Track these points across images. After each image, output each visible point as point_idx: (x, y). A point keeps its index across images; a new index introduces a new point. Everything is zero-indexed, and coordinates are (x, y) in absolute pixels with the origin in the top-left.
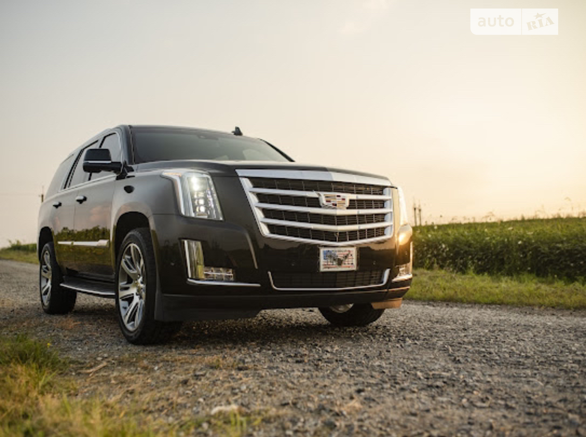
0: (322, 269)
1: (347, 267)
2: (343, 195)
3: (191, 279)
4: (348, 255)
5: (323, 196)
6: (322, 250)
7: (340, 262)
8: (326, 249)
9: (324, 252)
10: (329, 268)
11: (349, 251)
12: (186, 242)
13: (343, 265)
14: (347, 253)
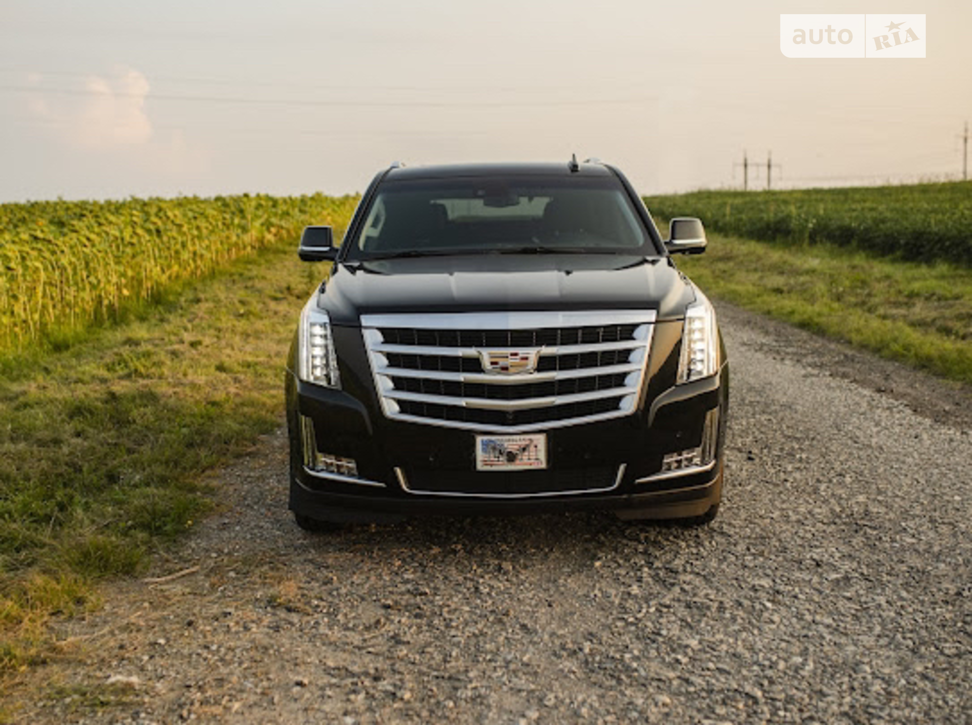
0: (480, 467)
1: (526, 464)
2: (522, 351)
3: (306, 466)
4: (528, 446)
5: (486, 355)
6: (479, 439)
7: (511, 457)
8: (486, 438)
9: (482, 441)
10: (491, 465)
11: (531, 440)
13: (517, 462)
14: (527, 443)
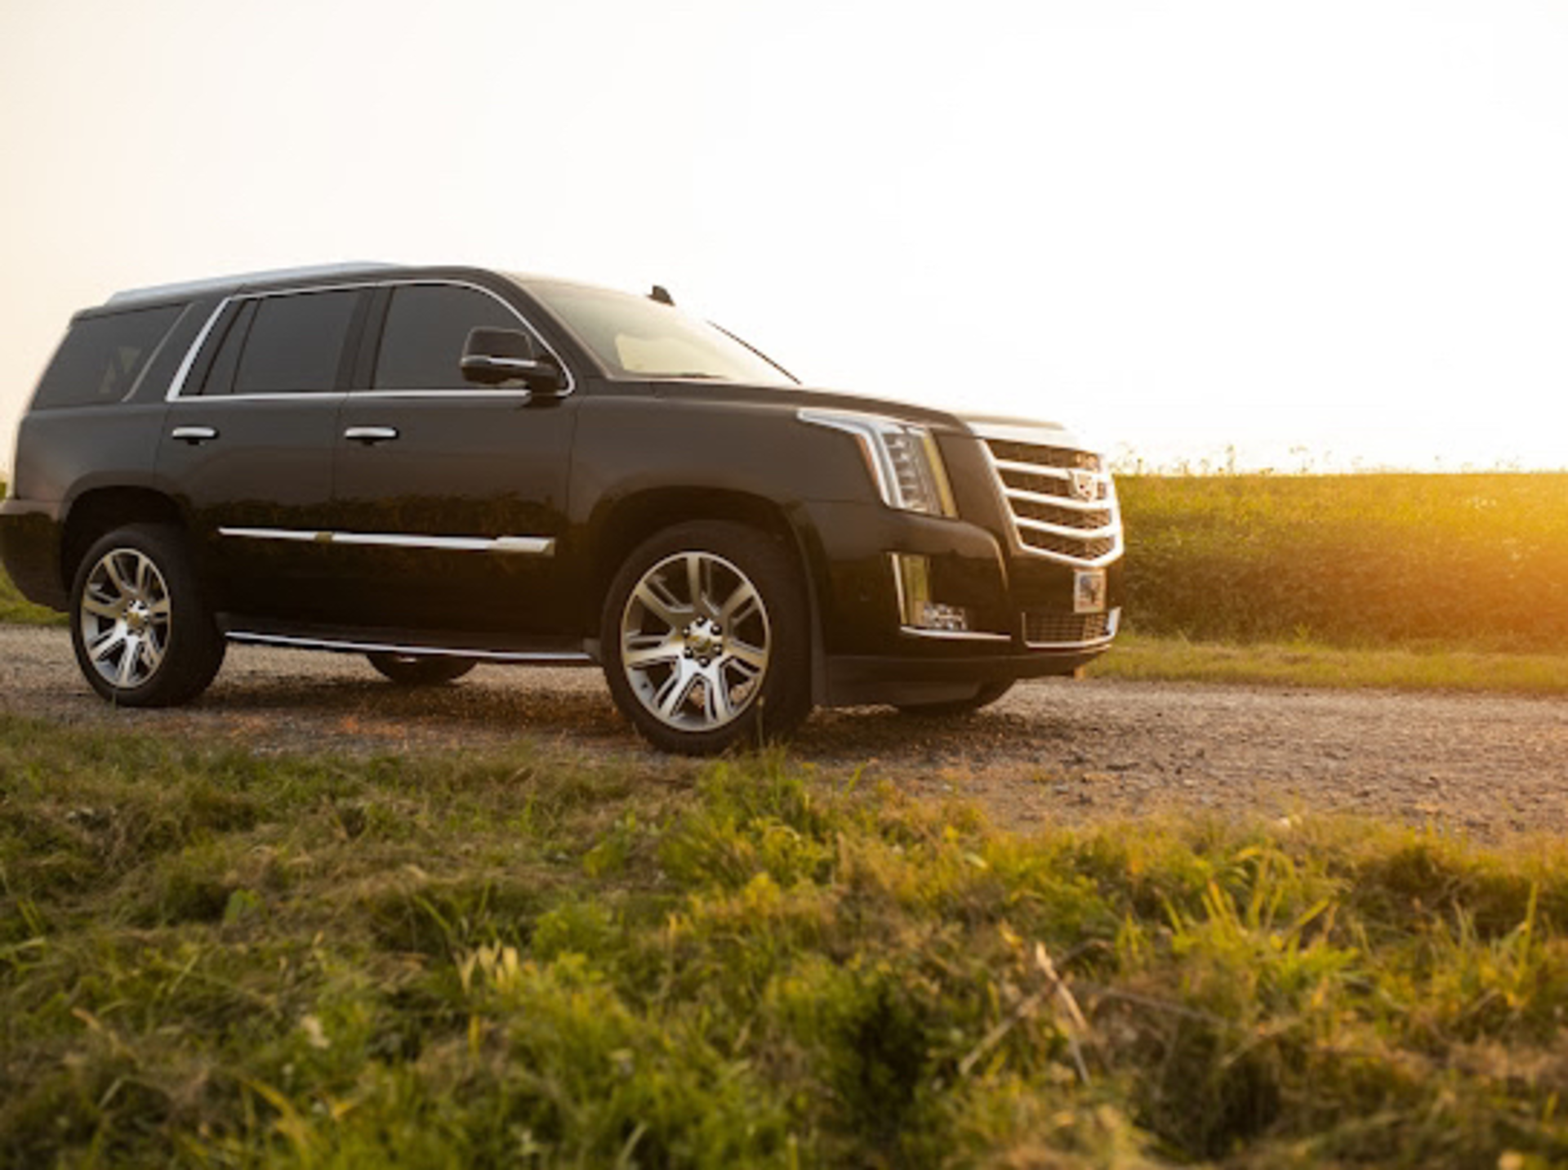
0: (1077, 609)
3: (908, 625)
5: (1076, 478)
6: (1078, 575)
7: (1093, 597)
8: (1082, 574)
9: (1080, 578)
10: (1083, 607)
12: (895, 558)
13: (1095, 602)
